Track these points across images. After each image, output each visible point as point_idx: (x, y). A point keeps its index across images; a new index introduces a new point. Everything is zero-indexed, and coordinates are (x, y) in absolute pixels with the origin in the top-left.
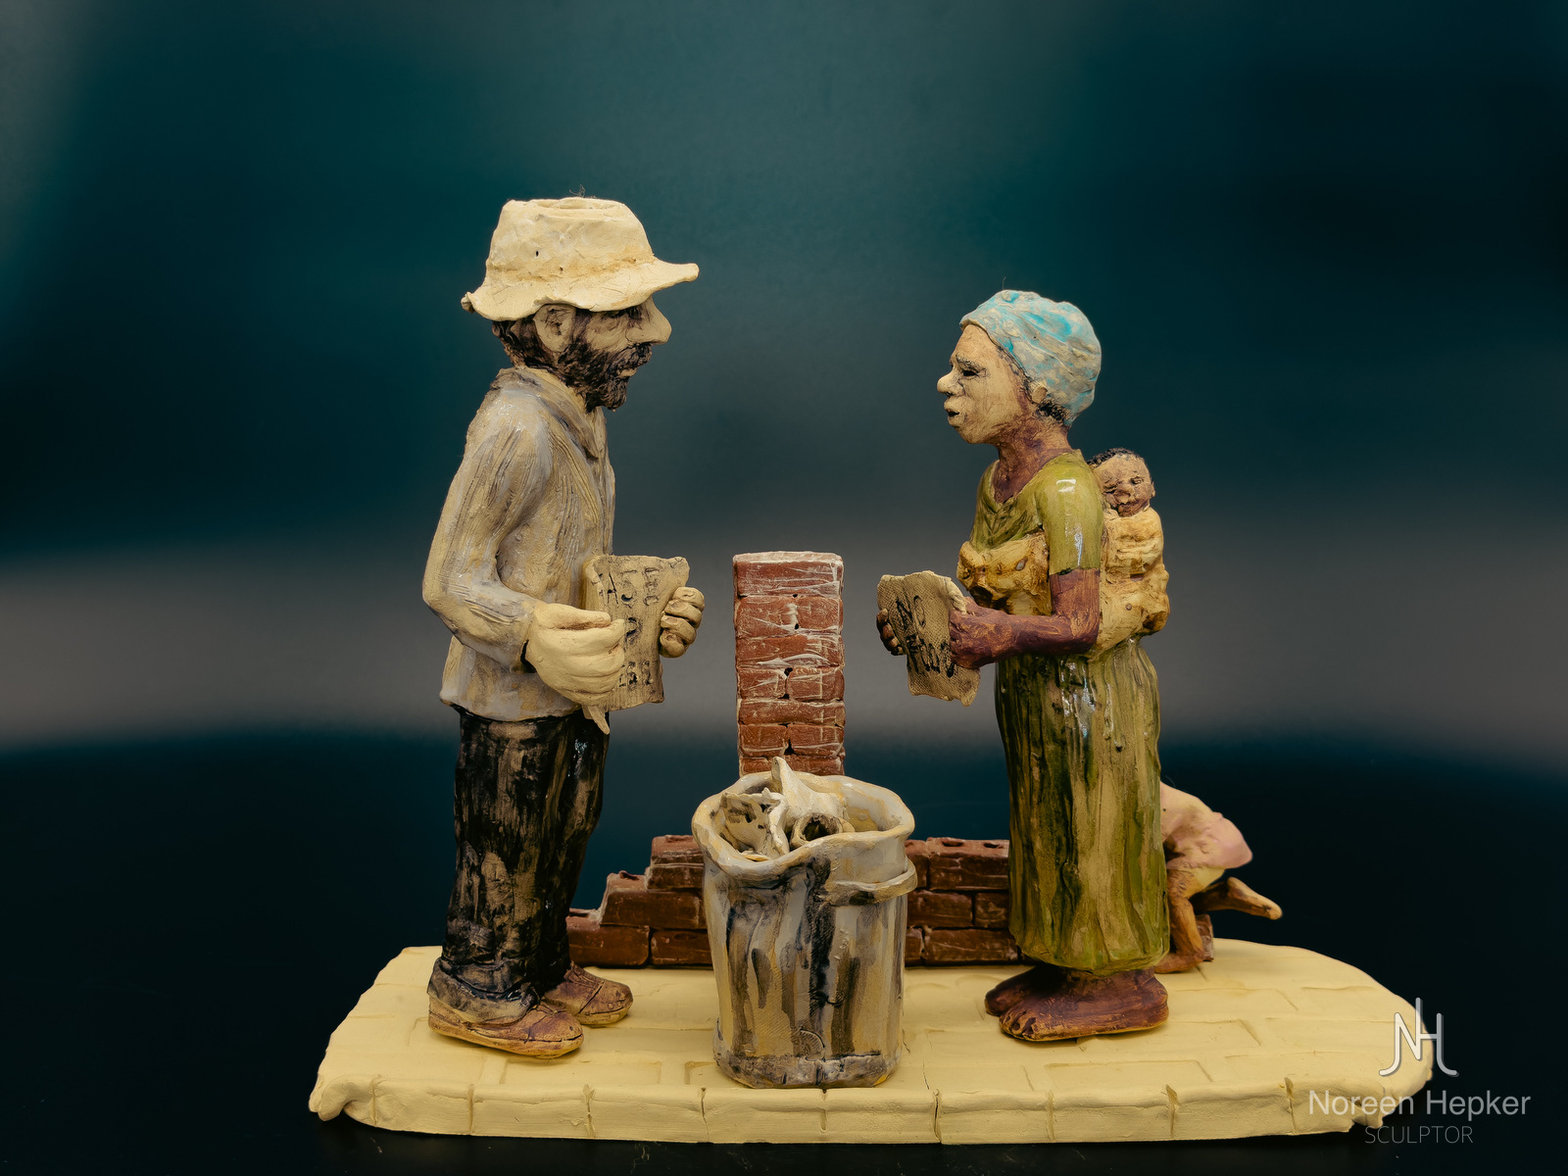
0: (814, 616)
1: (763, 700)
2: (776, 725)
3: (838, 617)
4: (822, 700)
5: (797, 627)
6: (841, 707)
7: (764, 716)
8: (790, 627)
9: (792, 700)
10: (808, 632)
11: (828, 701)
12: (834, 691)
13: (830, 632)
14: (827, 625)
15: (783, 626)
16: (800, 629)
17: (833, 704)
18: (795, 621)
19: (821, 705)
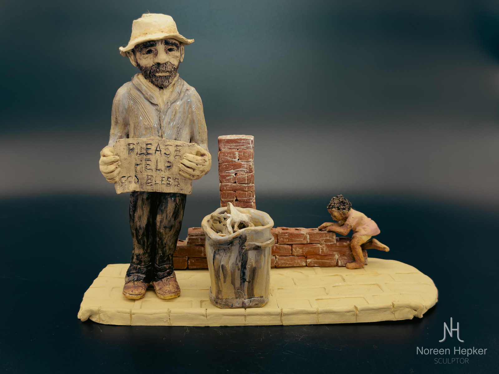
0: (244, 156)
1: (228, 184)
2: (232, 192)
3: (252, 156)
4: (247, 184)
5: (238, 160)
6: (253, 186)
7: (228, 189)
8: (236, 160)
9: (237, 184)
10: (242, 161)
11: (249, 184)
12: (251, 181)
13: (249, 161)
14: (248, 159)
15: (234, 160)
16: (239, 160)
17: (251, 185)
18: (238, 158)
19: (247, 185)
